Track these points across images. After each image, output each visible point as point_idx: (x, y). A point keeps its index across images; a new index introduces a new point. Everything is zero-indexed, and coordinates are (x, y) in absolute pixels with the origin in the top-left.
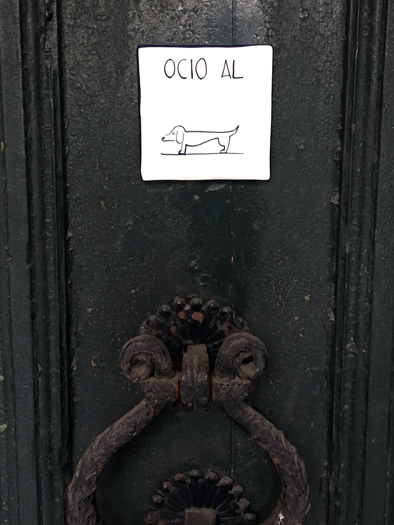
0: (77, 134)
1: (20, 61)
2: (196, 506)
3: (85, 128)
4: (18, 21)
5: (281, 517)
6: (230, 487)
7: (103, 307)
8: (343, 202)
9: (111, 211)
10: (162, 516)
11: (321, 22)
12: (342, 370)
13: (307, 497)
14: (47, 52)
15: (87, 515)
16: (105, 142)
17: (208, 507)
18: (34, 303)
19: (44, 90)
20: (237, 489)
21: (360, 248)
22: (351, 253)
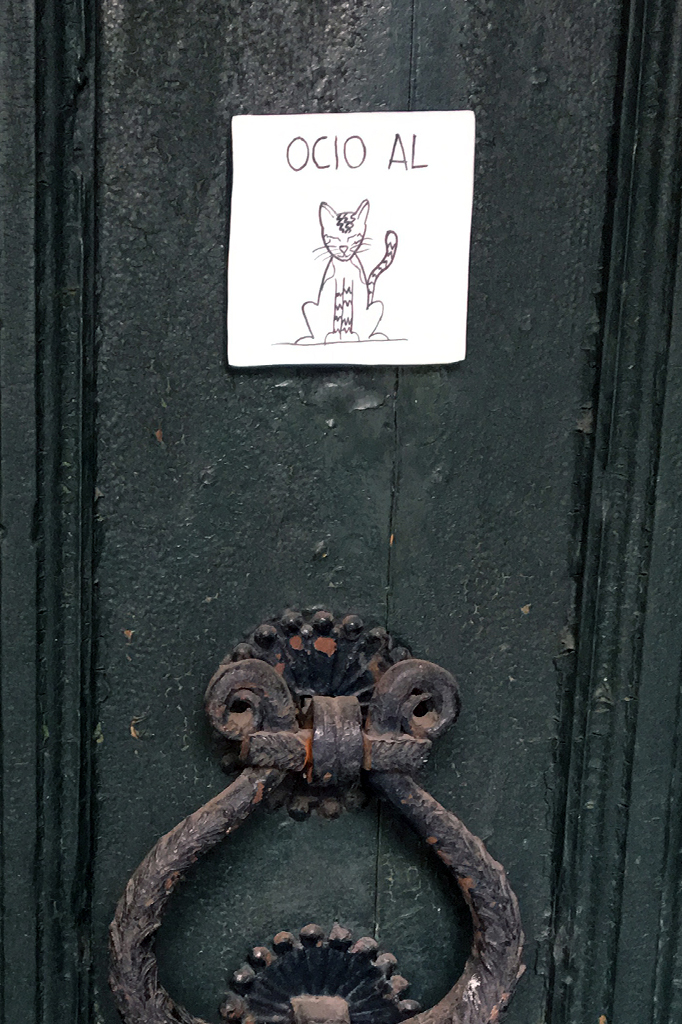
0: (118, 304)
1: (34, 167)
2: (310, 992)
3: (133, 293)
4: (32, 93)
5: (474, 983)
6: (373, 954)
7: (155, 629)
8: (599, 427)
9: (174, 449)
10: (251, 1008)
11: (570, 92)
12: (584, 736)
13: (520, 948)
14: (77, 149)
15: (146, 970)
16: (168, 320)
17: (332, 992)
18: (42, 612)
19: (68, 221)
20: (384, 960)
21: (629, 511)
22: (610, 522)
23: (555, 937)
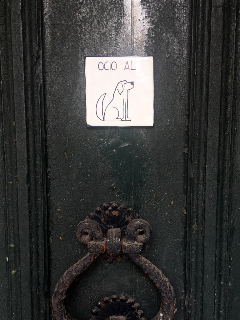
0: (52, 118)
1: (23, 80)
2: (115, 315)
3: (56, 115)
4: (22, 59)
5: (161, 315)
7: (66, 209)
8: (189, 151)
9: (70, 158)
11: (177, 59)
12: (190, 240)
13: (174, 305)
14: (37, 75)
15: (61, 310)
16: (67, 122)
18: (30, 205)
20: (136, 305)
22: (194, 178)
23: (185, 298)
